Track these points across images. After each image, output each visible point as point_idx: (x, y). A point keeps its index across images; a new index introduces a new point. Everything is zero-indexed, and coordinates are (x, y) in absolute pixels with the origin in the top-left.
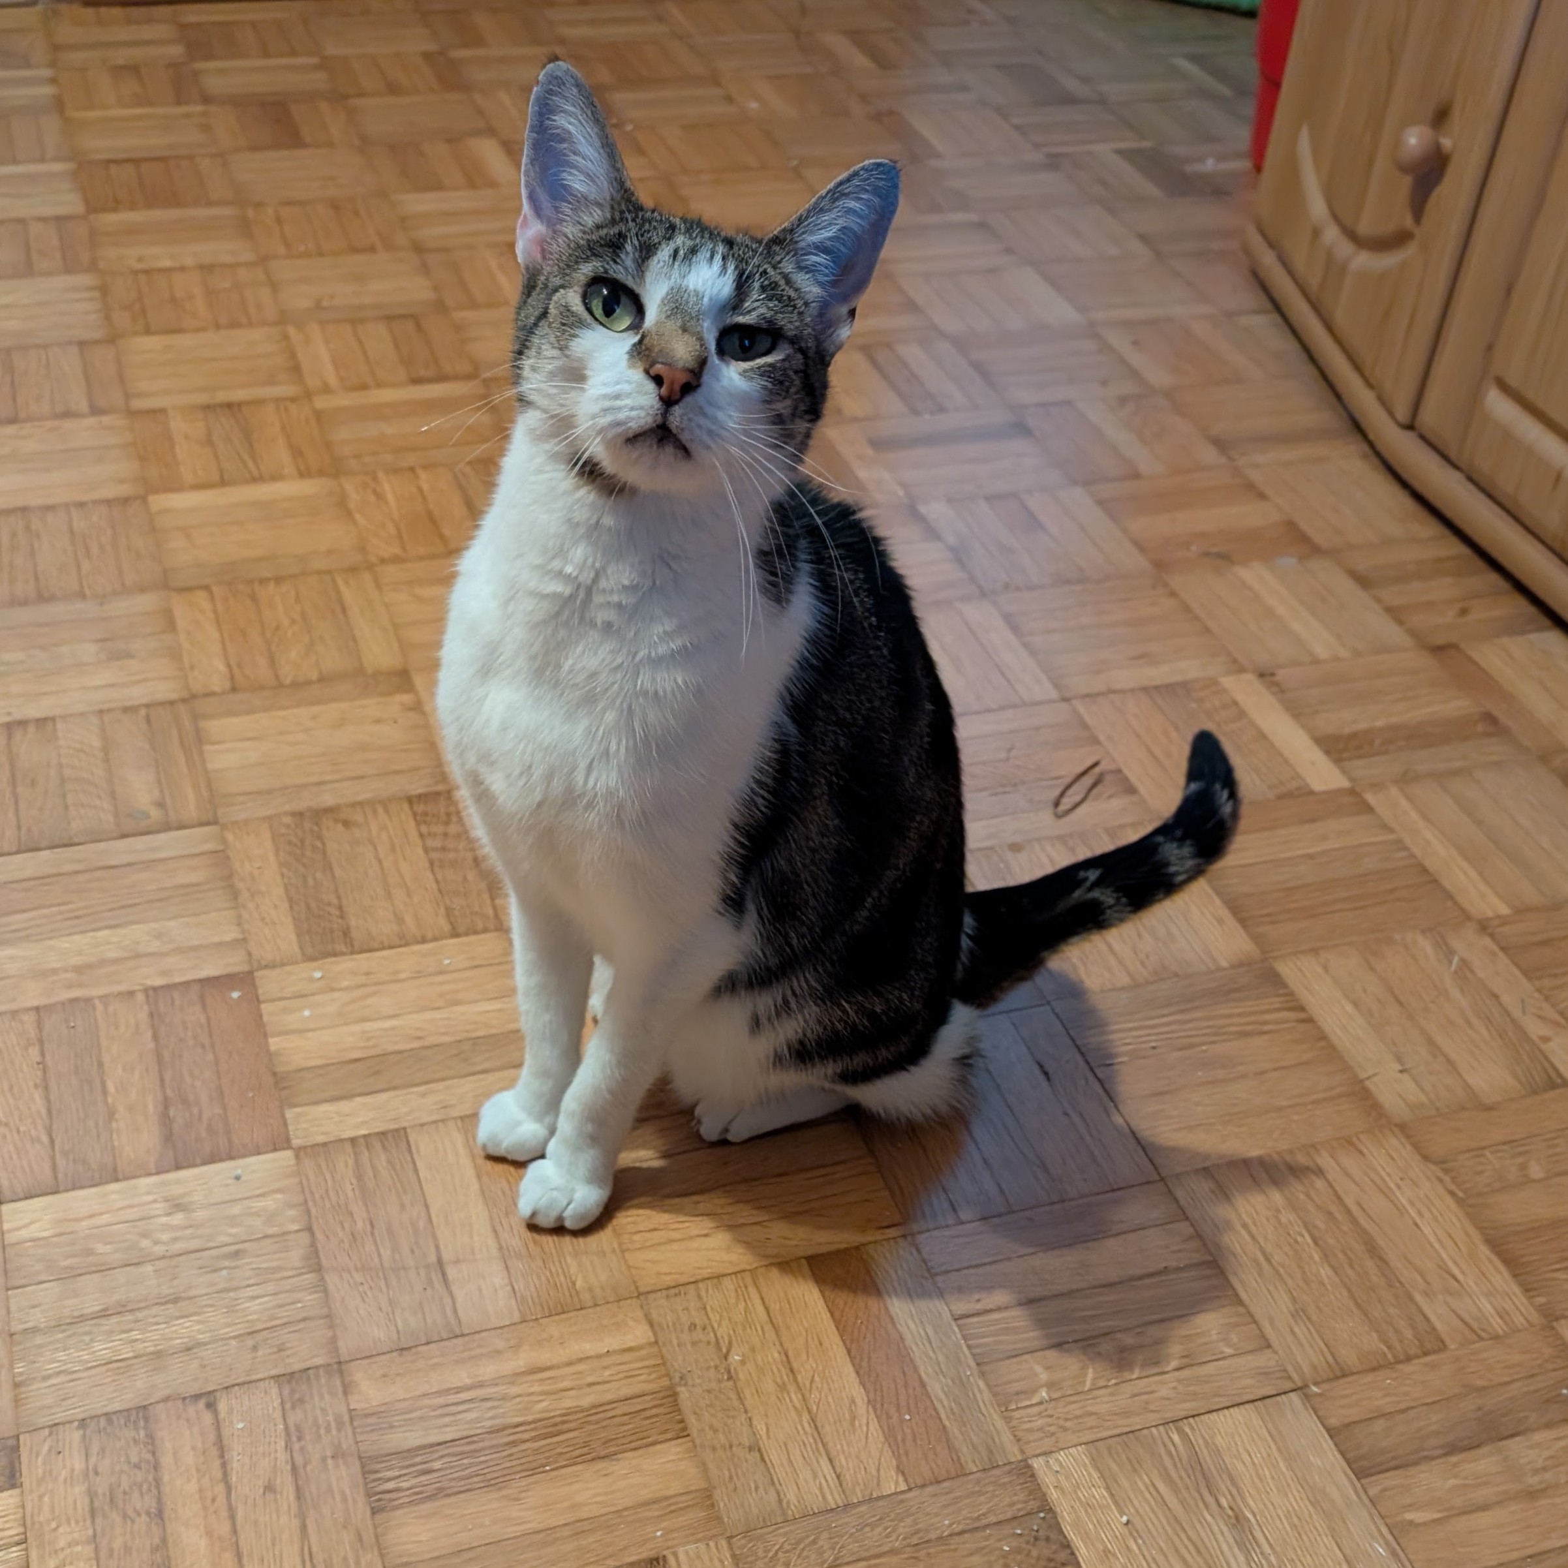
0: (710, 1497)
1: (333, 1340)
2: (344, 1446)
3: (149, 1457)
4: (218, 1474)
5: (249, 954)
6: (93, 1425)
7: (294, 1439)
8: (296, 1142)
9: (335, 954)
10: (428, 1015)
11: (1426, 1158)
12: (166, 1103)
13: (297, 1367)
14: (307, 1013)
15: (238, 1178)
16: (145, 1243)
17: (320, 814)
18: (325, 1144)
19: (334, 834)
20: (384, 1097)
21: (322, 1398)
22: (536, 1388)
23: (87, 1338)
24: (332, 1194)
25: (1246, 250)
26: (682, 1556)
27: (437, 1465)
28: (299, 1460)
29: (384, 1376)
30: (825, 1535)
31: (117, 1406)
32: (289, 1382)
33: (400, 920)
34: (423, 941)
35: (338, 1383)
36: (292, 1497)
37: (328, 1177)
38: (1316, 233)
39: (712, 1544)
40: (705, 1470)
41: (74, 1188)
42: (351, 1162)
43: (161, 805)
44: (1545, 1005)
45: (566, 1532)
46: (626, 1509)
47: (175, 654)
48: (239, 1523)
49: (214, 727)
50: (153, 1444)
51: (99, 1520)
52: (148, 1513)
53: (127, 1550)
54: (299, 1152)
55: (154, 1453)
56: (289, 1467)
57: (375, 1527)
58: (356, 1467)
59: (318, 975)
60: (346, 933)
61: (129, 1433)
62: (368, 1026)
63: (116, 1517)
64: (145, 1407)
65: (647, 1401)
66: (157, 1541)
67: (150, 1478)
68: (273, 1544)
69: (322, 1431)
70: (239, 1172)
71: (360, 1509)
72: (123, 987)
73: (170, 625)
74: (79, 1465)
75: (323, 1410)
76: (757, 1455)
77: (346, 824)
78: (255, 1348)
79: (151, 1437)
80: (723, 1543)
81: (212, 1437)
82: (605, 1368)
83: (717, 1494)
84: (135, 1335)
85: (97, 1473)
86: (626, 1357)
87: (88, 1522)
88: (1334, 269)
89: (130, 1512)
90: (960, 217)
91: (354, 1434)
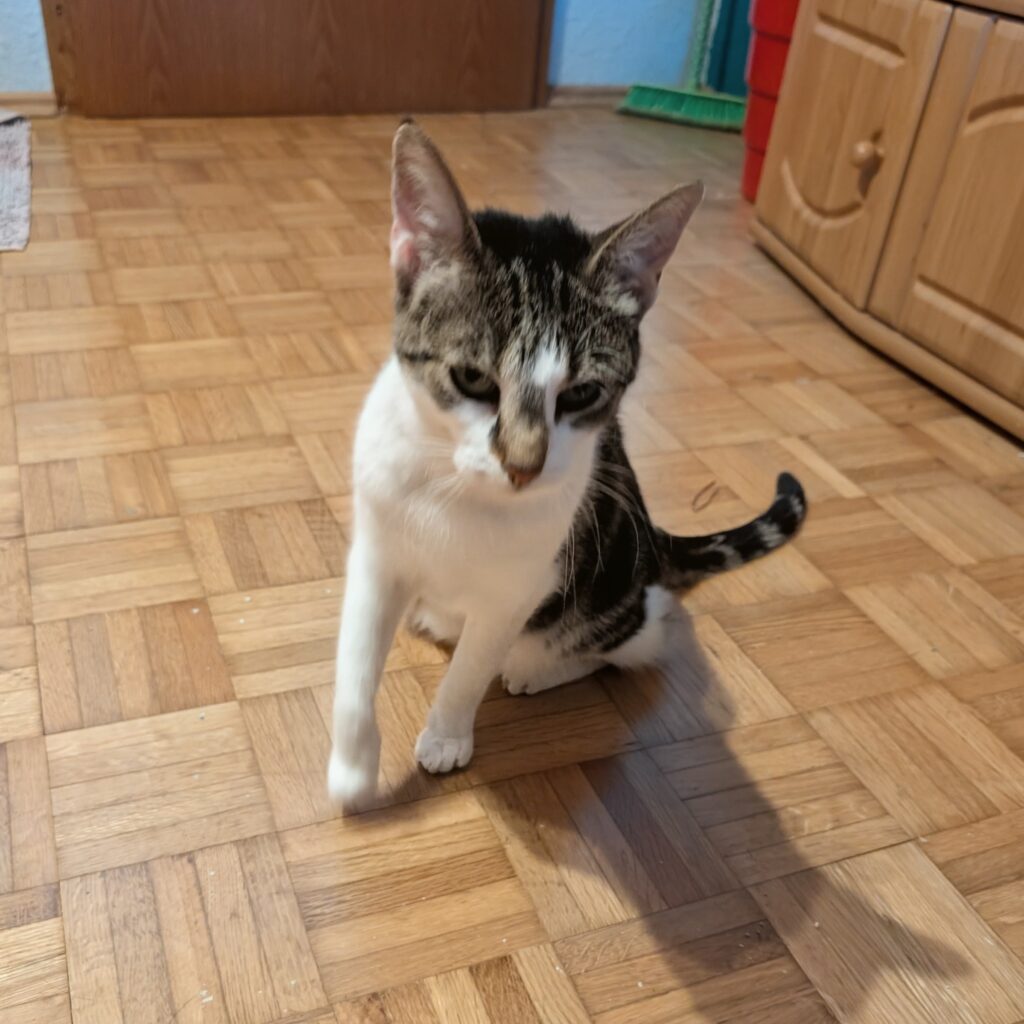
0: (536, 916)
1: (272, 819)
2: (284, 886)
3: (150, 894)
4: (198, 906)
5: (203, 588)
6: (110, 874)
7: (249, 881)
8: (239, 696)
9: (257, 587)
10: (319, 622)
12: (153, 674)
13: (248, 835)
14: (242, 621)
15: (202, 718)
16: (142, 759)
17: (242, 511)
18: (258, 698)
19: (254, 524)
20: (294, 669)
21: (266, 854)
22: (410, 847)
23: (105, 818)
24: (266, 728)
26: (522, 955)
27: (348, 897)
28: (253, 895)
29: (308, 840)
30: (618, 940)
31: (127, 862)
32: (244, 844)
33: (297, 568)
34: (313, 579)
35: (277, 845)
36: (250, 919)
37: (262, 716)
39: (541, 947)
40: (529, 898)
41: (94, 725)
42: (276, 708)
43: (143, 505)
45: (441, 940)
46: (479, 925)
47: (148, 426)
48: (214, 937)
49: (176, 464)
50: (153, 886)
51: (117, 937)
52: (150, 932)
53: (137, 957)
54: (242, 702)
55: (153, 893)
56: (246, 900)
57: (309, 939)
58: (293, 900)
59: (248, 599)
60: (264, 576)
61: (135, 880)
62: (281, 628)
63: (127, 935)
64: (146, 863)
65: (485, 855)
66: (157, 951)
67: (152, 908)
68: (239, 951)
69: (268, 876)
70: (203, 714)
71: (298, 928)
72: (124, 607)
73: (145, 410)
74: (101, 901)
75: (268, 863)
76: (564, 888)
77: (260, 516)
78: (219, 823)
79: (151, 882)
80: (549, 946)
81: (193, 882)
82: (456, 833)
83: (541, 914)
84: (137, 816)
85: (114, 906)
86: (468, 826)
87: (109, 939)
89: (138, 932)
91: (290, 877)
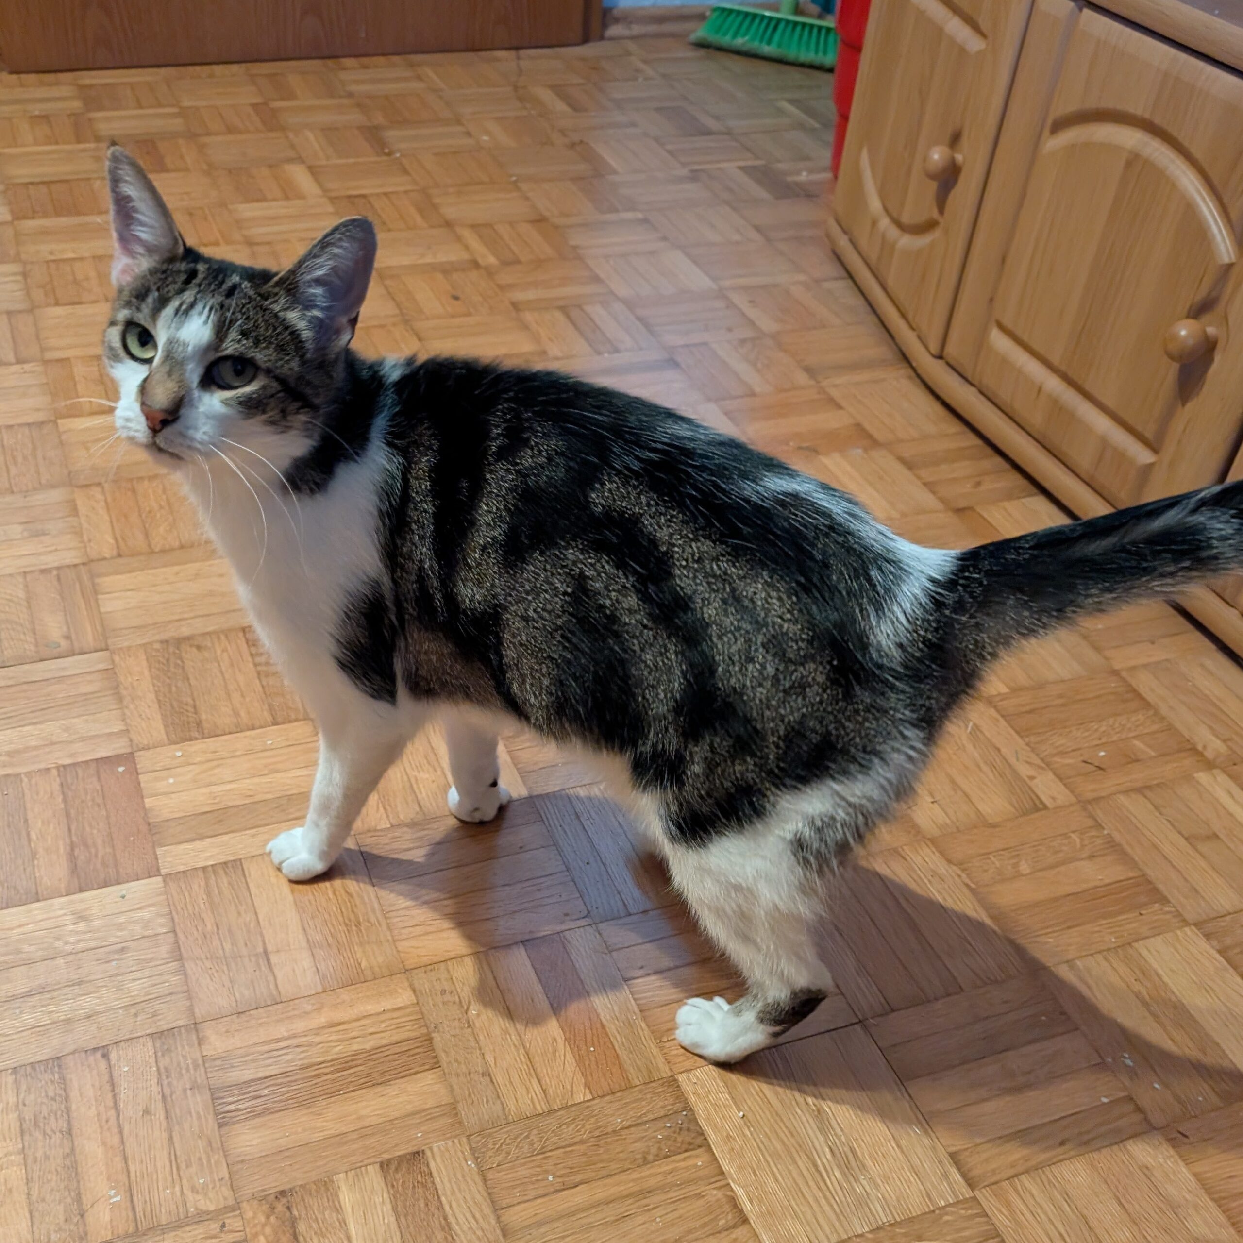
0: (455, 1108)
1: (191, 1010)
2: (199, 1081)
3: (62, 1092)
4: (111, 1104)
5: (131, 740)
6: (22, 1071)
7: (164, 1077)
8: (163, 871)
9: (191, 739)
10: (257, 780)
11: (949, 861)
12: (72, 847)
13: (165, 1027)
14: (171, 781)
15: (123, 897)
16: (58, 944)
17: (180, 641)
18: (184, 872)
19: (190, 655)
20: (225, 838)
21: (183, 1047)
22: (333, 1037)
23: (17, 1011)
24: (190, 907)
25: (828, 236)
26: (435, 1150)
27: (265, 1092)
28: (167, 1091)
29: (227, 1032)
30: (535, 1132)
31: (39, 1058)
32: (160, 1038)
33: (236, 714)
34: (253, 729)
35: (194, 1037)
36: (162, 1117)
37: (187, 894)
38: (874, 223)
39: (456, 1141)
40: (452, 1089)
41: (7, 907)
42: (203, 884)
43: (68, 637)
44: (1032, 755)
45: (354, 1136)
46: (396, 1119)
47: (78, 532)
48: (125, 1137)
49: (106, 582)
50: (65, 1084)
51: (27, 1137)
52: (61, 1132)
53: (47, 1157)
54: (166, 878)
55: (65, 1091)
56: (160, 1097)
57: (221, 1136)
58: (207, 1096)
59: (179, 754)
60: (199, 724)
61: (48, 1076)
62: (214, 789)
63: (38, 1135)
64: (58, 1058)
65: (411, 1044)
66: (67, 1150)
67: (63, 1106)
68: (150, 1150)
69: (184, 1071)
70: (124, 892)
71: (211, 1124)
72: (42, 766)
73: (74, 511)
74: (12, 1099)
75: (184, 1057)
76: (488, 1079)
77: (199, 648)
78: (136, 1015)
79: (63, 1079)
80: (465, 1140)
81: (106, 1078)
82: (382, 1022)
83: (460, 1107)
84: (51, 1008)
85: (25, 1105)
86: (396, 1014)
87: (19, 1139)
88: (887, 247)
89: (48, 1131)
90: (630, 215)
91: (206, 1072)
